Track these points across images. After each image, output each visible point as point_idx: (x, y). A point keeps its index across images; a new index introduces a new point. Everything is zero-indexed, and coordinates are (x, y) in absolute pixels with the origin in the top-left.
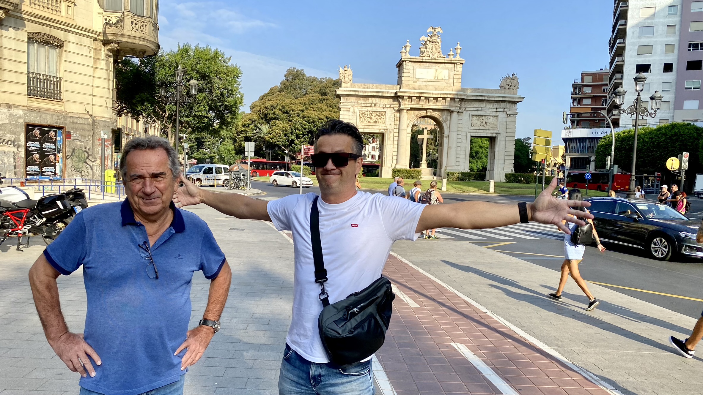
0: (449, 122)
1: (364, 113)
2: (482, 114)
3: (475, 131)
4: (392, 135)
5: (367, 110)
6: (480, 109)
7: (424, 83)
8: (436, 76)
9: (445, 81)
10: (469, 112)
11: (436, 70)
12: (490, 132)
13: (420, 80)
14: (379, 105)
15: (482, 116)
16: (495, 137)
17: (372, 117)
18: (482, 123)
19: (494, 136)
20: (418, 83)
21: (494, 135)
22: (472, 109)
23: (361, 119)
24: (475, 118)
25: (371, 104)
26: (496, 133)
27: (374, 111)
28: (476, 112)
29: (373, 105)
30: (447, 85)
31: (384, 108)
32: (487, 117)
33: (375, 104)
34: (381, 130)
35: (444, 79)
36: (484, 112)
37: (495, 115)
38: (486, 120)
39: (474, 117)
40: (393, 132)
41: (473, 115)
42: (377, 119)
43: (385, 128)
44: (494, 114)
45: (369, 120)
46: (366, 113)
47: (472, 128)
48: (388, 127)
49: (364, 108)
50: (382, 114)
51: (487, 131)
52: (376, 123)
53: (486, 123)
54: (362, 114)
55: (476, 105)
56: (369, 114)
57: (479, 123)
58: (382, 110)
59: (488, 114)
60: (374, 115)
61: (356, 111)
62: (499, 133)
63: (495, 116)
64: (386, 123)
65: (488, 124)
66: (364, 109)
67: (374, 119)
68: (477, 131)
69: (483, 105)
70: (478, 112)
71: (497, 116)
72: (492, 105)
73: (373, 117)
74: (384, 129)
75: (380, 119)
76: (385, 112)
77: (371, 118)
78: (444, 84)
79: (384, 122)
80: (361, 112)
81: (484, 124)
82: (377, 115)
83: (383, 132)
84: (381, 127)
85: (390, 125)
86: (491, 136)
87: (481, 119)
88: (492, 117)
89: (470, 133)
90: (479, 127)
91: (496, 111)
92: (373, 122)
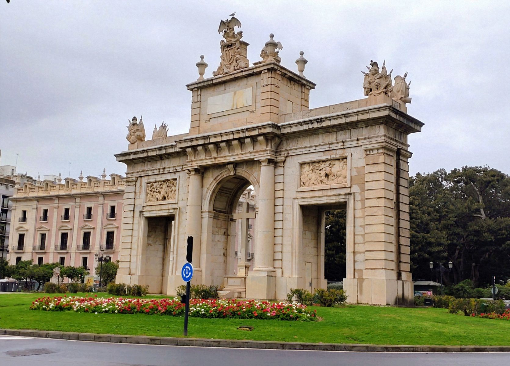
1: (153, 185)
2: (317, 159)
3: (307, 194)
6: (314, 150)
7: (220, 120)
8: (235, 103)
9: (248, 108)
11: (235, 93)
12: (334, 192)
13: (213, 116)
14: (168, 170)
15: (318, 162)
16: (346, 202)
17: (160, 190)
18: (320, 176)
19: (342, 200)
20: (211, 122)
22: (299, 151)
23: (149, 196)
24: (307, 168)
25: (159, 170)
26: (345, 194)
27: (164, 181)
28: (308, 156)
30: (250, 115)
31: (174, 173)
32: (327, 163)
34: (171, 211)
35: (246, 105)
36: (321, 154)
37: (342, 156)
38: (328, 169)
39: (305, 166)
41: (302, 164)
42: (166, 192)
43: (178, 206)
46: (155, 185)
47: (301, 189)
48: (180, 204)
50: (173, 184)
51: (329, 192)
53: (327, 175)
54: (150, 187)
55: (306, 142)
57: (313, 176)
58: (172, 176)
61: (143, 184)
62: (352, 194)
63: (342, 159)
65: (330, 177)
66: (152, 179)
67: (163, 193)
68: (311, 193)
69: (319, 140)
70: (311, 155)
71: (346, 158)
75: (171, 192)
77: (159, 193)
79: (175, 197)
81: (323, 178)
82: (167, 186)
83: (173, 213)
84: (170, 207)
85: (182, 200)
86: (337, 201)
87: (318, 169)
88: (337, 162)
89: (300, 200)
90: (314, 185)
91: (342, 147)
92: (161, 198)
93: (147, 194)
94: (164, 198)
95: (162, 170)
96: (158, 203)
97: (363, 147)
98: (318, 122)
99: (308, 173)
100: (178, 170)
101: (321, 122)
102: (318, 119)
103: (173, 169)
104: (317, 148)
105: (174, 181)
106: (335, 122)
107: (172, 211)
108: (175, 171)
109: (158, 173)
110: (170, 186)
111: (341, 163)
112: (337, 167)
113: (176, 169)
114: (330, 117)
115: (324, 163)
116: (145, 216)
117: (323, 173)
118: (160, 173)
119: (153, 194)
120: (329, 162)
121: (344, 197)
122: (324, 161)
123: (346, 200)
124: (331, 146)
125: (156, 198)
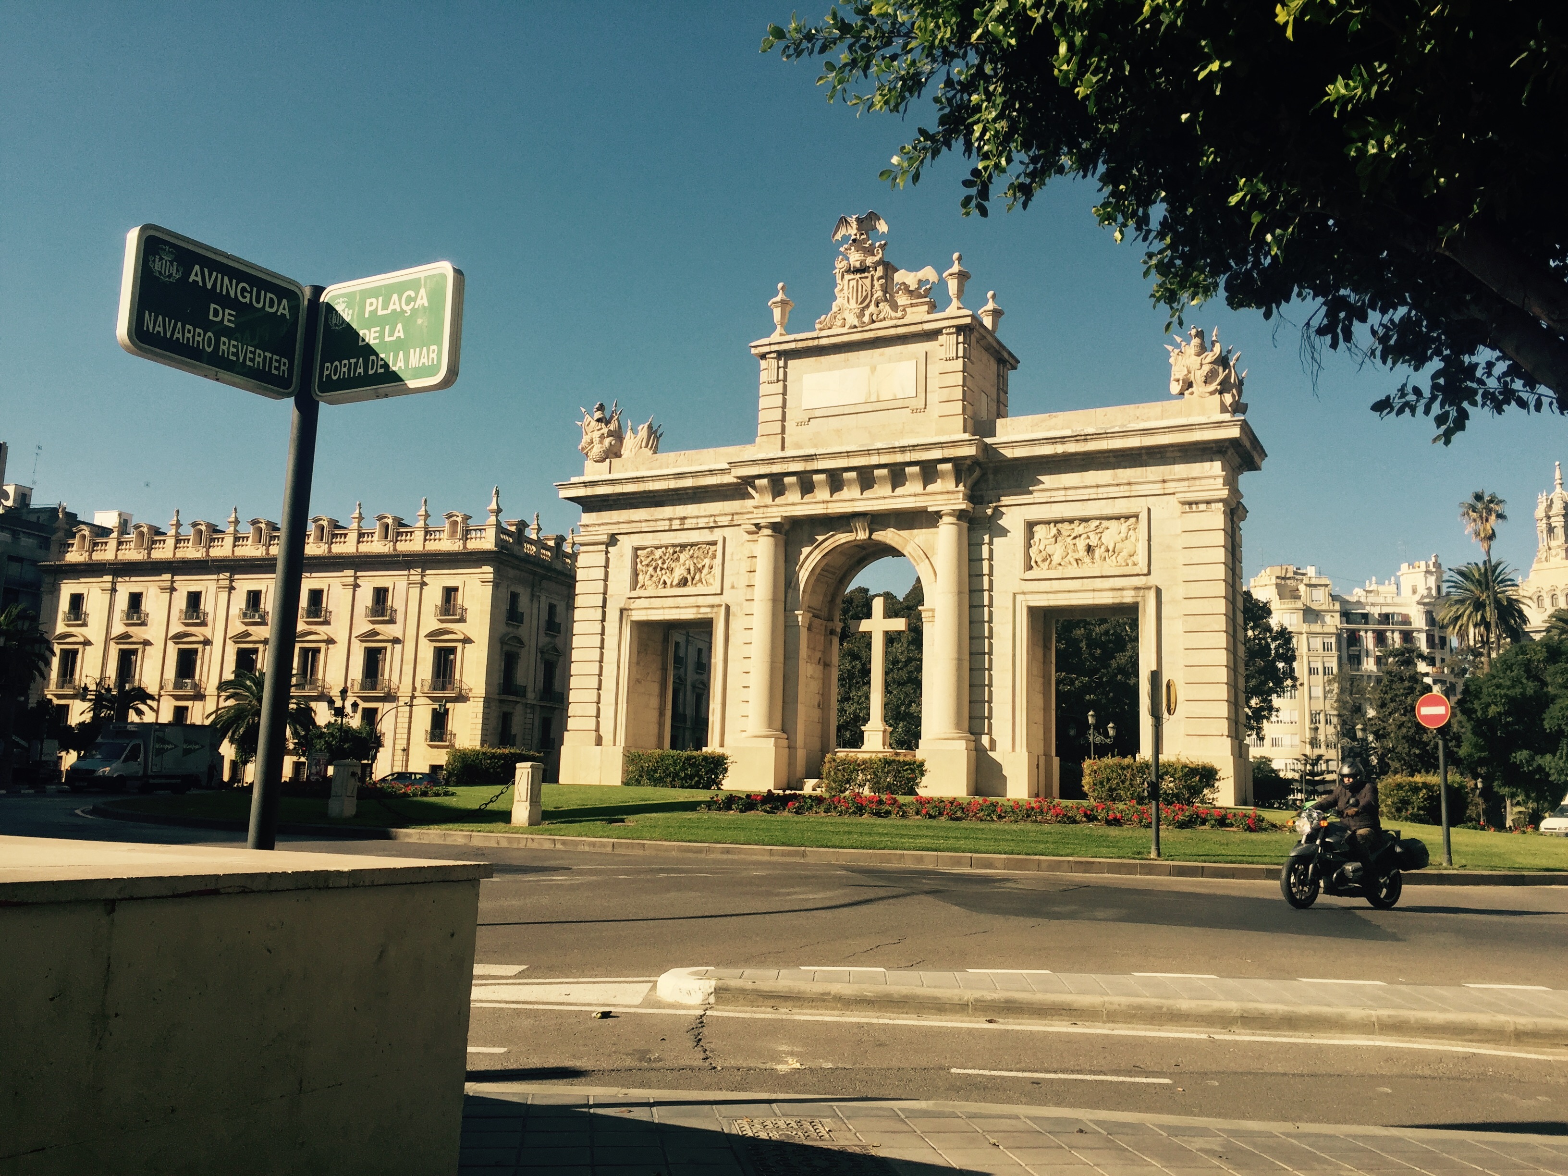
1: (652, 554)
2: (1068, 515)
3: (1044, 585)
5: (656, 543)
6: (1060, 496)
7: (833, 423)
8: (874, 390)
9: (906, 403)
11: (873, 369)
12: (1108, 584)
13: (817, 413)
14: (694, 522)
15: (1071, 521)
16: (1135, 605)
17: (673, 565)
18: (1074, 550)
19: (1128, 600)
21: (1128, 598)
23: (641, 577)
24: (1043, 533)
25: (671, 521)
26: (1137, 589)
27: (683, 546)
29: (676, 525)
32: (1092, 525)
33: (683, 521)
34: (703, 610)
35: (898, 396)
36: (1076, 505)
38: (1093, 536)
39: (1038, 528)
41: (1032, 524)
42: (689, 570)
43: (715, 601)
45: (667, 577)
46: (658, 553)
49: (648, 536)
50: (707, 554)
51: (1099, 583)
52: (687, 586)
53: (1089, 549)
54: (645, 558)
56: (665, 556)
57: (1059, 551)
58: (705, 536)
59: (1096, 513)
60: (681, 558)
62: (1151, 588)
63: (1127, 517)
65: (1098, 552)
66: (650, 541)
67: (679, 572)
71: (1136, 516)
73: (677, 567)
74: (712, 606)
76: (714, 543)
77: (670, 571)
78: (905, 415)
81: (1082, 553)
82: (691, 558)
83: (710, 616)
84: (701, 600)
85: (733, 587)
86: (1117, 601)
87: (1070, 536)
88: (1114, 523)
89: (1028, 597)
90: (1060, 567)
91: (1127, 494)
92: (675, 582)
93: (638, 572)
94: (684, 582)
95: (678, 522)
96: (669, 591)
97: (1177, 495)
99: (1047, 542)
100: (720, 524)
101: (1086, 441)
102: (1080, 435)
103: (706, 520)
104: (1070, 492)
105: (708, 547)
107: (708, 610)
108: (712, 525)
109: (667, 528)
110: (698, 557)
111: (1124, 526)
112: (1113, 532)
113: (715, 522)
115: (1084, 524)
116: (635, 618)
117: (1081, 544)
118: (674, 527)
119: (654, 572)
120: (1097, 523)
121: (1132, 593)
122: (1085, 520)
123: (1139, 599)
124: (1101, 490)
125: (662, 581)
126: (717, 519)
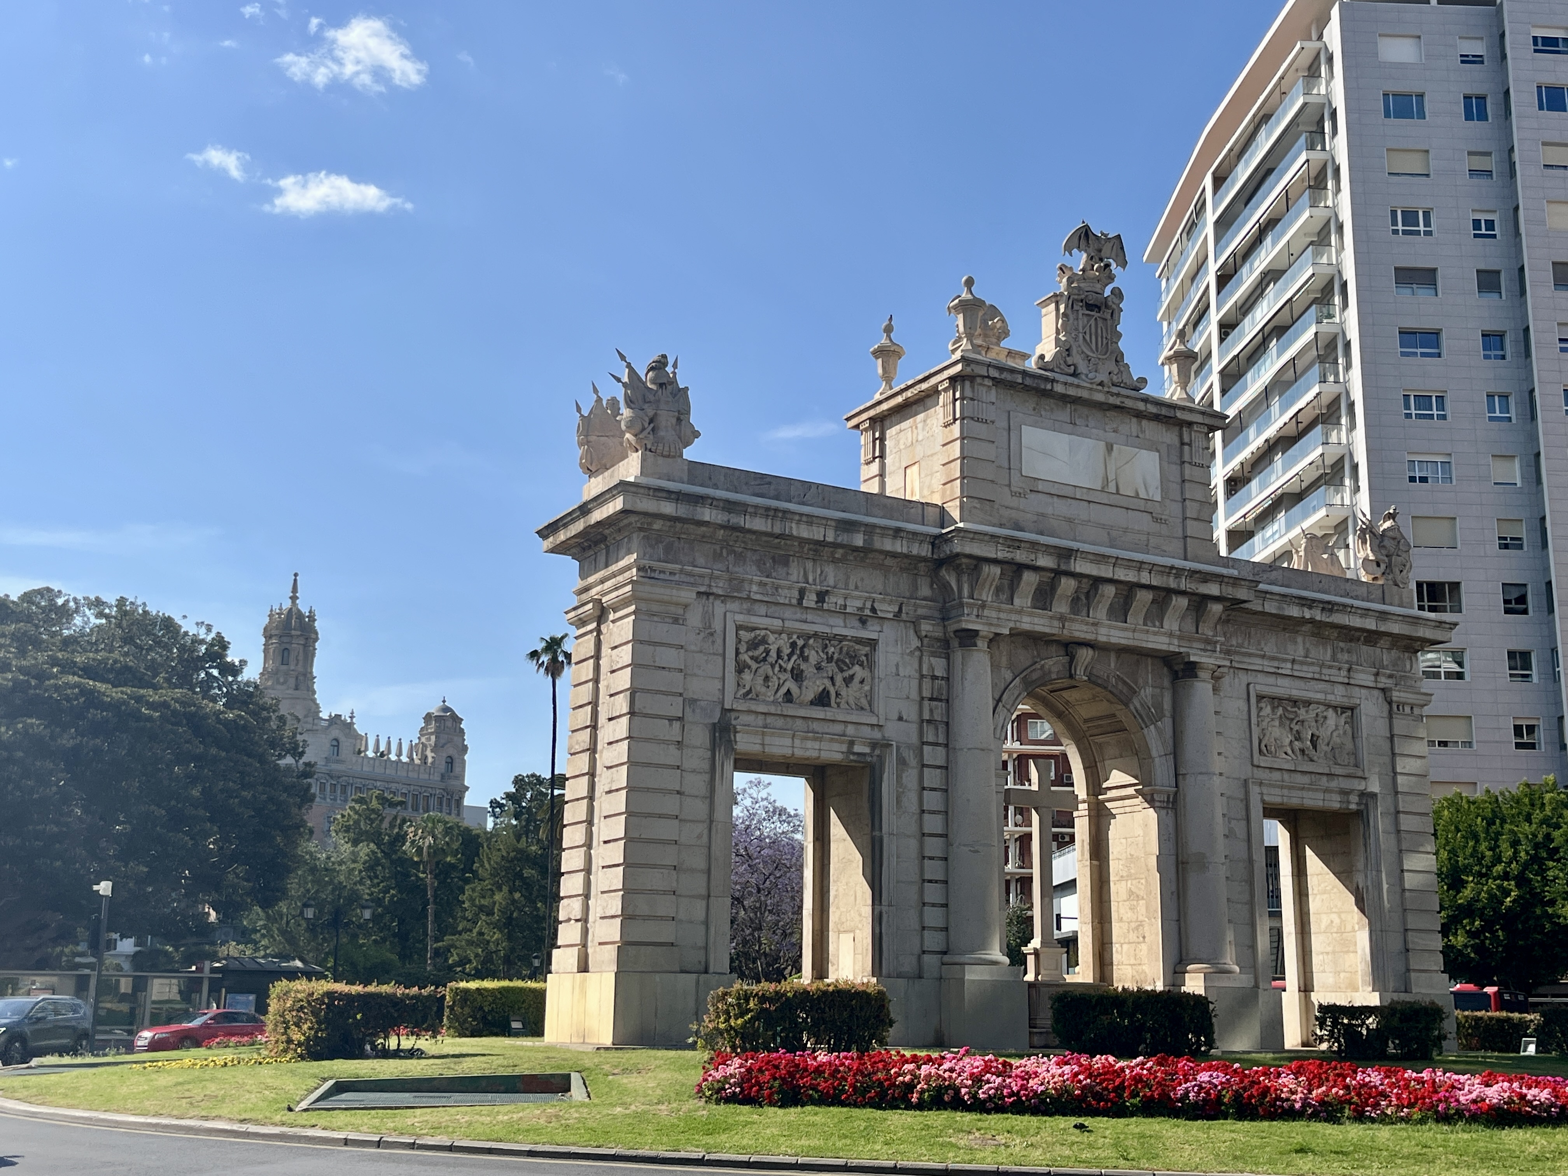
0: (1167, 722)
1: (764, 641)
2: (1295, 693)
3: (1276, 775)
4: (911, 777)
5: (777, 624)
6: (1287, 668)
7: (1062, 508)
8: (1111, 476)
9: (1149, 507)
10: (1244, 678)
11: (1110, 448)
12: (1334, 784)
13: (1041, 487)
14: (841, 602)
15: (1295, 702)
16: (1358, 814)
17: (803, 666)
18: (1298, 737)
19: (1353, 807)
20: (1035, 503)
21: (1353, 803)
22: (1257, 663)
23: (747, 676)
24: (1268, 709)
25: (802, 593)
27: (816, 635)
28: (1271, 680)
29: (810, 600)
30: (1155, 527)
31: (863, 621)
32: (1314, 710)
33: (821, 597)
34: (857, 749)
35: (1142, 495)
36: (1300, 684)
37: (1346, 702)
38: (1314, 723)
39: (1265, 703)
40: (913, 762)
41: (1260, 698)
42: (832, 679)
43: (877, 735)
44: (1338, 695)
45: (791, 685)
46: (773, 641)
47: (1264, 761)
48: (893, 731)
49: (763, 609)
50: (854, 659)
52: (828, 705)
53: (1314, 740)
54: (753, 645)
56: (787, 651)
57: (1286, 736)
58: (855, 630)
59: (1320, 696)
60: (813, 658)
61: (717, 625)
62: (1374, 795)
63: (1344, 709)
64: (881, 707)
65: (1321, 745)
66: (761, 617)
67: (815, 680)
68: (1286, 776)
69: (1298, 647)
70: (1281, 681)
71: (1352, 709)
72: (1329, 652)
73: (808, 669)
74: (874, 745)
75: (848, 681)
76: (872, 644)
77: (798, 676)
78: (1144, 522)
79: (864, 702)
80: (745, 635)
82: (830, 659)
83: (869, 759)
85: (900, 719)
87: (1292, 720)
88: (1331, 712)
89: (1263, 789)
90: (1286, 756)
91: (1346, 681)
92: (810, 695)
93: (741, 668)
94: (823, 699)
98: (1323, 609)
101: (1331, 611)
102: (1329, 602)
105: (857, 647)
106: (1356, 622)
108: (867, 612)
110: (838, 660)
111: (1342, 717)
112: (1331, 723)
113: (873, 610)
114: (1352, 607)
115: (1306, 708)
117: (1305, 731)
119: (770, 673)
121: (1355, 799)
122: (1308, 703)
124: (1325, 671)
125: (783, 690)
126: (876, 605)
